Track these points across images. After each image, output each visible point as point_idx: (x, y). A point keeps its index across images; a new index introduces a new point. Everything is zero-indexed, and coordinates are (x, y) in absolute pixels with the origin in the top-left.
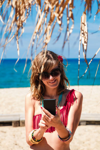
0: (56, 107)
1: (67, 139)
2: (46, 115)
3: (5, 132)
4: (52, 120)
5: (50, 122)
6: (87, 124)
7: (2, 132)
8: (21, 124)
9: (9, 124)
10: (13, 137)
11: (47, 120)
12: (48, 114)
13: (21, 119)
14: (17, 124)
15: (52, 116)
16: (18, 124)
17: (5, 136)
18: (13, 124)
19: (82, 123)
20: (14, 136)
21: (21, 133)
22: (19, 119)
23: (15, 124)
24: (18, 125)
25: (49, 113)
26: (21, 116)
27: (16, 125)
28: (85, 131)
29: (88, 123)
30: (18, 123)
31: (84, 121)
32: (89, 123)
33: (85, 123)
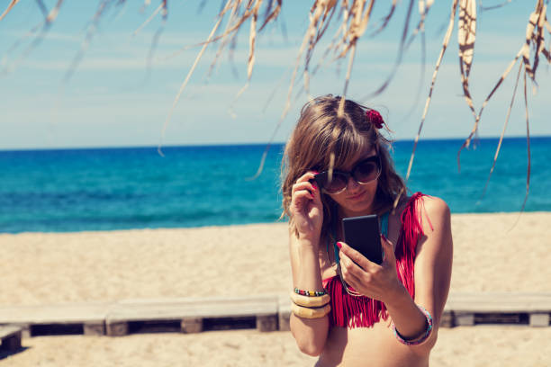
0: (382, 240)
1: (423, 336)
2: (356, 266)
3: (237, 348)
4: (373, 278)
5: (368, 285)
6: (476, 323)
7: (228, 345)
8: (282, 322)
9: (246, 323)
10: (261, 359)
11: (358, 280)
12: (359, 260)
13: (283, 310)
14: (270, 322)
15: (373, 267)
16: (273, 322)
17: (238, 359)
18: (259, 324)
19: (461, 320)
20: (263, 356)
21: (284, 350)
22: (278, 308)
23: (264, 323)
24: (274, 326)
25: (363, 259)
26: (281, 302)
27: (268, 326)
28: (472, 342)
29: (480, 319)
30: (273, 320)
31: (467, 314)
32: (482, 318)
33: (471, 319)
